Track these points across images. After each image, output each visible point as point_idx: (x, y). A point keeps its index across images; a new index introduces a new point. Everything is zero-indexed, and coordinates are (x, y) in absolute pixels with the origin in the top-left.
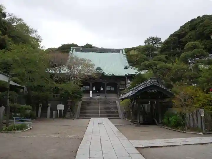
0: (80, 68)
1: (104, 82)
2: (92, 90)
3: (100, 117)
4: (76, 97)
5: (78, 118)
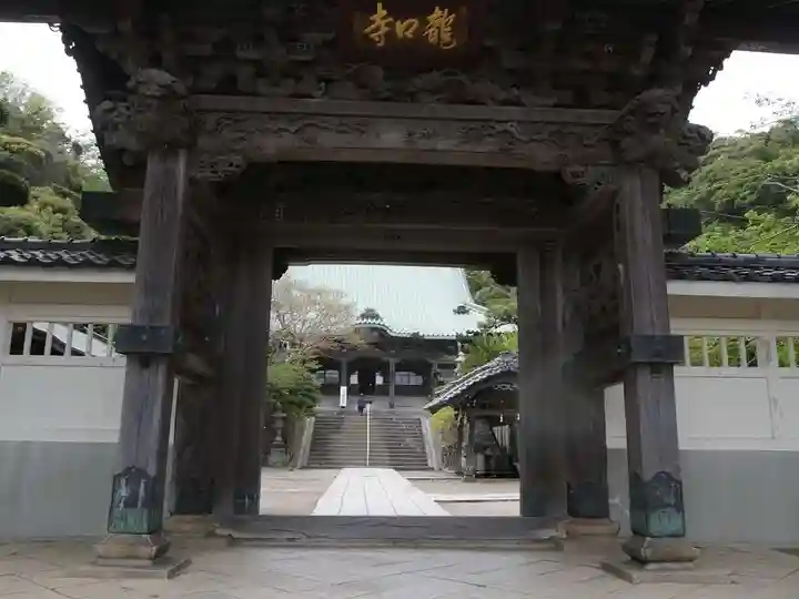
0: (312, 315)
1: (385, 359)
2: (348, 384)
3: (372, 465)
4: (300, 405)
5: (303, 468)
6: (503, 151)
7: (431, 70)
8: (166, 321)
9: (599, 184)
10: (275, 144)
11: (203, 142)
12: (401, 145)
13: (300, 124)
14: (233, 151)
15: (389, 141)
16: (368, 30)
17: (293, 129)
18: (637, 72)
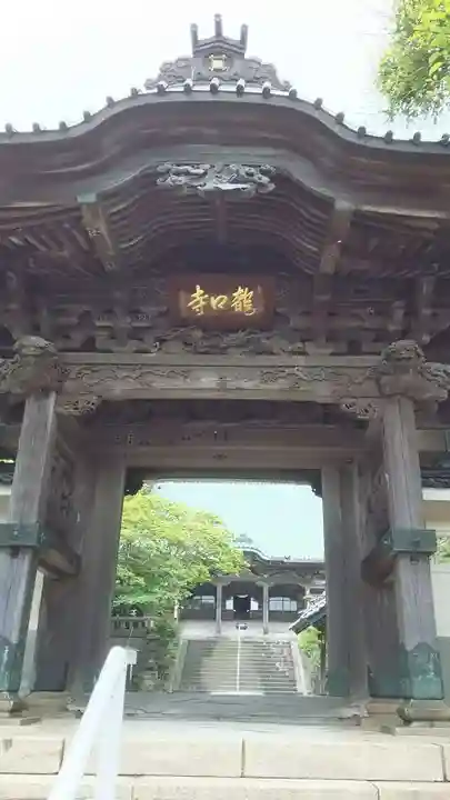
2: (223, 609)
6: (292, 389)
7: (237, 331)
8: (33, 519)
9: (366, 411)
10: (121, 387)
11: (68, 385)
12: (214, 385)
13: (138, 373)
14: (91, 392)
15: (206, 383)
16: (191, 304)
17: (134, 376)
18: (392, 328)
